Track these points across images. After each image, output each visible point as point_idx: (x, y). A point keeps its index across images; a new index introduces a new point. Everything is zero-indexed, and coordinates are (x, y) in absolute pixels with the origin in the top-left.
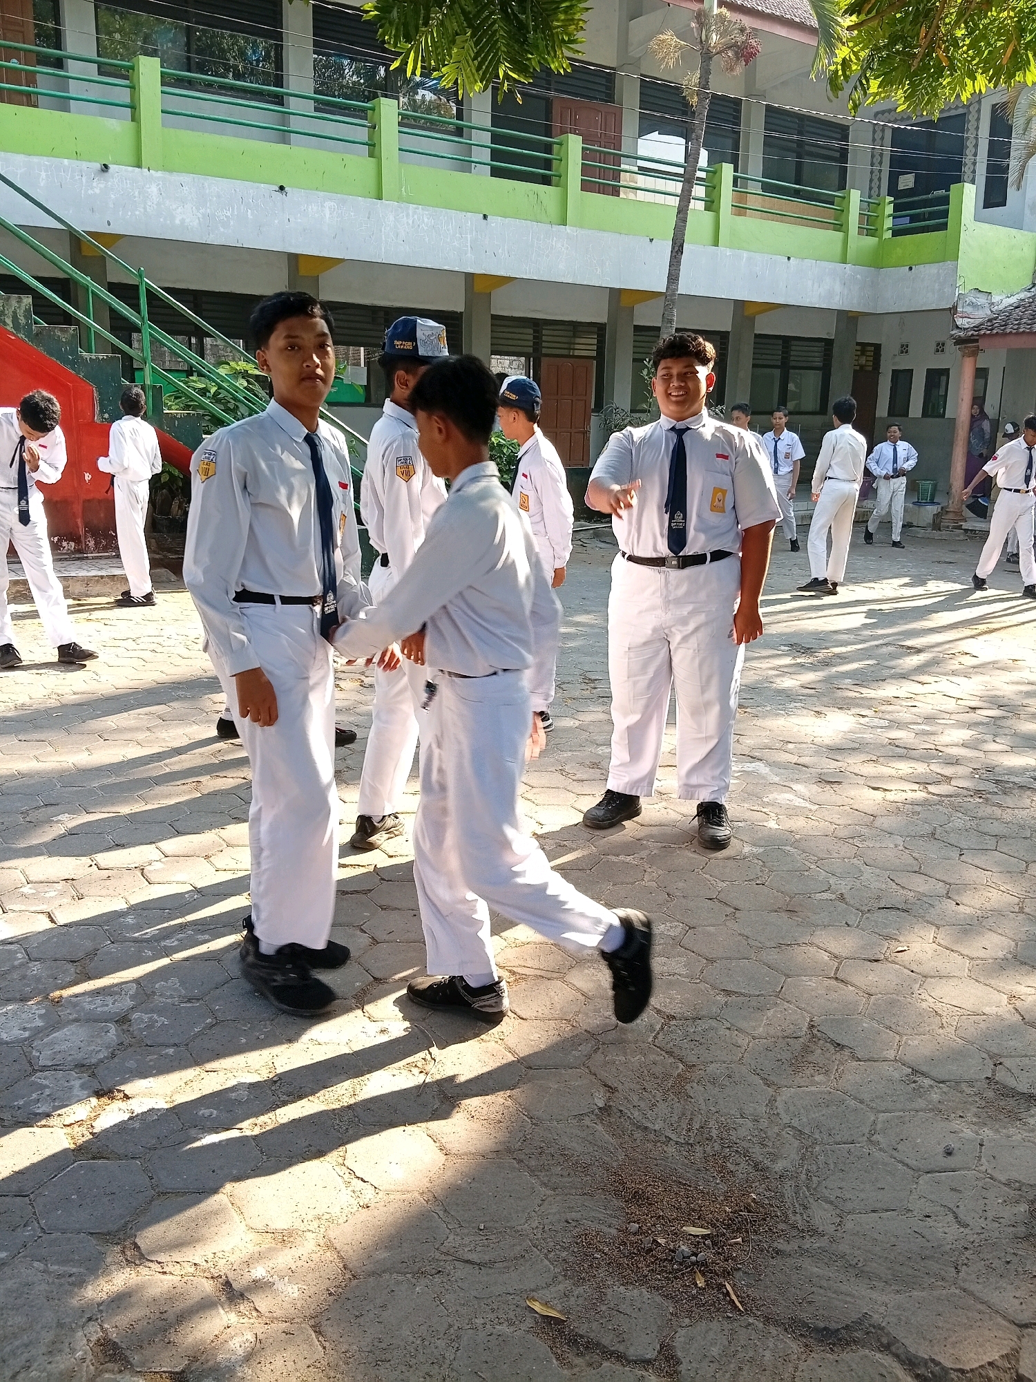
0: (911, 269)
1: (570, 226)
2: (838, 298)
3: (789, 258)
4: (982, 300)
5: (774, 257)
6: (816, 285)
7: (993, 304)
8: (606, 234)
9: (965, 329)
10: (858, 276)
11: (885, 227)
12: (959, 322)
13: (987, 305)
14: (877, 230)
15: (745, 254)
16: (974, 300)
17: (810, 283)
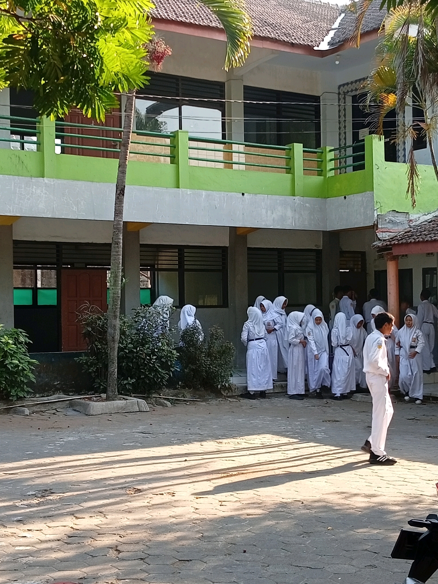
0: (345, 198)
1: (47, 177)
2: (290, 221)
3: (243, 194)
4: (400, 218)
5: (230, 194)
6: (269, 212)
7: (411, 220)
8: (79, 183)
9: (384, 241)
10: (307, 205)
11: (328, 169)
12: (380, 235)
13: (407, 222)
14: (322, 171)
15: (204, 193)
16: (393, 219)
17: (264, 211)
